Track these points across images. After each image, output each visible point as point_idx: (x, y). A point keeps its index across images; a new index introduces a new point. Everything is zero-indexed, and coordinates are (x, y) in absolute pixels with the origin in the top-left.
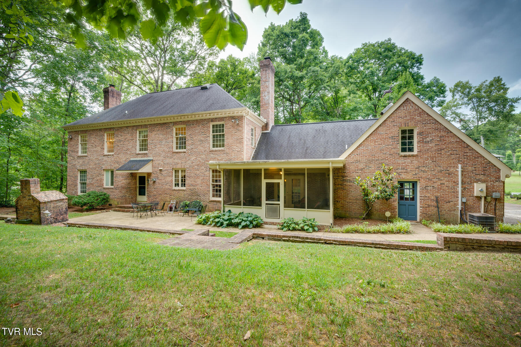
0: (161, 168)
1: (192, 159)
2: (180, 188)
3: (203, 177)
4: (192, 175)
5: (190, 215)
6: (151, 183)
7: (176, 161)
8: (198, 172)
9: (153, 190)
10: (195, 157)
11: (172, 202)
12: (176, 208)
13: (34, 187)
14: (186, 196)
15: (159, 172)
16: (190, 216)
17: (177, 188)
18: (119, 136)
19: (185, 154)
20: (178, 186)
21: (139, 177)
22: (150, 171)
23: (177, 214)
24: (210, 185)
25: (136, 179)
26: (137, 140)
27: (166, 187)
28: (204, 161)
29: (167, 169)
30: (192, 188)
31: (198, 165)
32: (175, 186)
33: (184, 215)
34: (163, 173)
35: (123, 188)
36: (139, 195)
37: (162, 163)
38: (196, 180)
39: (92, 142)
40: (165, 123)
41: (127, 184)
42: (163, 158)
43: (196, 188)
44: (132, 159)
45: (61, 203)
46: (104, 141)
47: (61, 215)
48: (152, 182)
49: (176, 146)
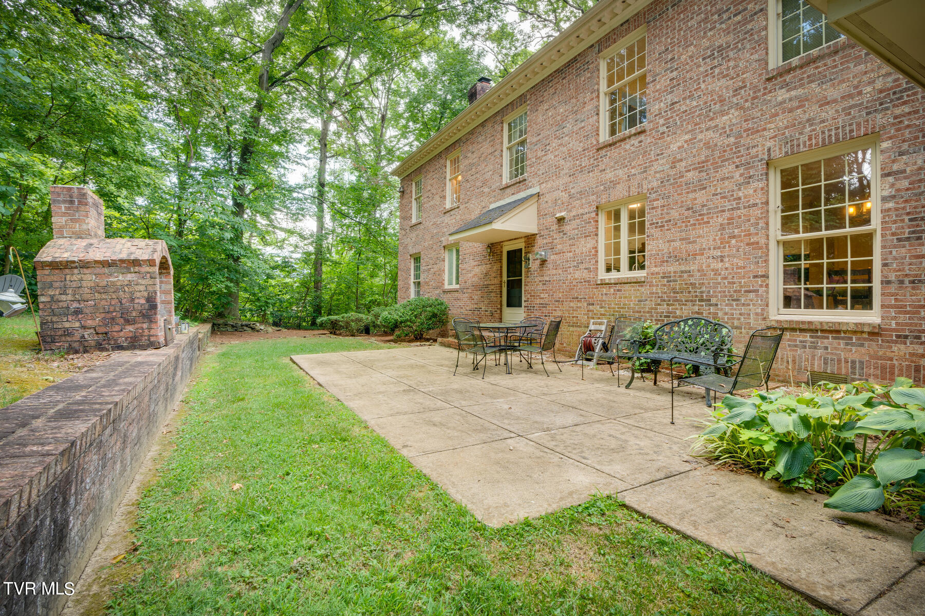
0: (563, 214)
1: (674, 147)
2: (625, 273)
3: (727, 215)
4: (674, 214)
5: (665, 382)
6: (534, 265)
7: (610, 175)
8: (701, 197)
9: (540, 287)
10: (687, 137)
11: (592, 327)
12: (605, 347)
13: (64, 214)
14: (649, 304)
15: (555, 227)
16: (664, 391)
17: (614, 275)
18: (469, 155)
19: (642, 137)
20: (619, 271)
21: (509, 252)
22: (532, 229)
23: (608, 374)
24: (772, 245)
25: (501, 261)
26: (505, 149)
27: (578, 275)
28: (732, 140)
29: (581, 211)
30: (672, 268)
31: (700, 167)
32: (608, 270)
33: (636, 383)
34: (567, 228)
35: (476, 287)
36: (509, 305)
37: (565, 196)
38: (692, 234)
39: (429, 188)
40: (575, 60)
41: (482, 276)
42: (567, 179)
43: (694, 267)
44: (492, 206)
45: (129, 277)
46: (445, 178)
47: (128, 322)
48: (538, 262)
49: (608, 123)
